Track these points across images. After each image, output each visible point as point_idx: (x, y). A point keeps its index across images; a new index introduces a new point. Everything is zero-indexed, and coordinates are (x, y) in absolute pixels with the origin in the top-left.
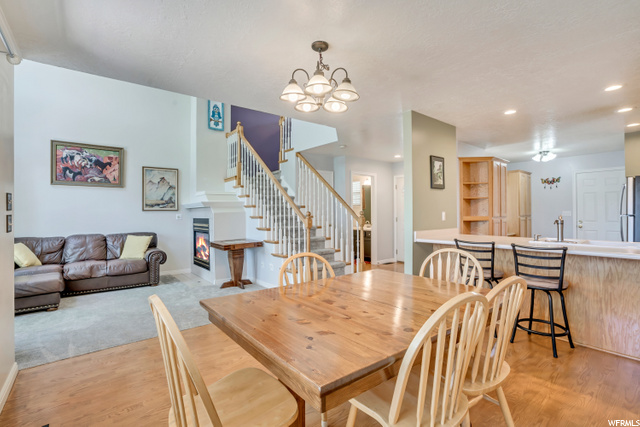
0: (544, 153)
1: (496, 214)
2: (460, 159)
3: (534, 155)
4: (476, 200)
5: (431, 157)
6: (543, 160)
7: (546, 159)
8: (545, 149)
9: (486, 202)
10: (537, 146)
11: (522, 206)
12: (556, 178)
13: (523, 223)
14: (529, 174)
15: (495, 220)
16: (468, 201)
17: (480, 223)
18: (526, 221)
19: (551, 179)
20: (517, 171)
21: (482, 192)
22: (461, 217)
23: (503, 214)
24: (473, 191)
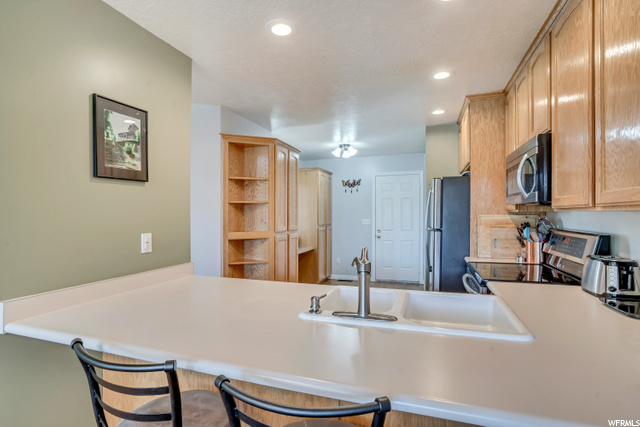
0: (344, 147)
1: (281, 227)
2: (224, 136)
3: (334, 150)
4: (252, 206)
5: (94, 97)
6: (344, 156)
7: (346, 155)
8: (344, 141)
9: (265, 209)
10: (337, 137)
11: (322, 213)
12: (357, 180)
13: (322, 235)
14: (330, 174)
15: (278, 236)
16: (240, 207)
17: (257, 242)
18: (326, 231)
19: (351, 182)
20: (316, 169)
21: (260, 194)
22: (225, 234)
23: (292, 227)
24: (248, 192)
